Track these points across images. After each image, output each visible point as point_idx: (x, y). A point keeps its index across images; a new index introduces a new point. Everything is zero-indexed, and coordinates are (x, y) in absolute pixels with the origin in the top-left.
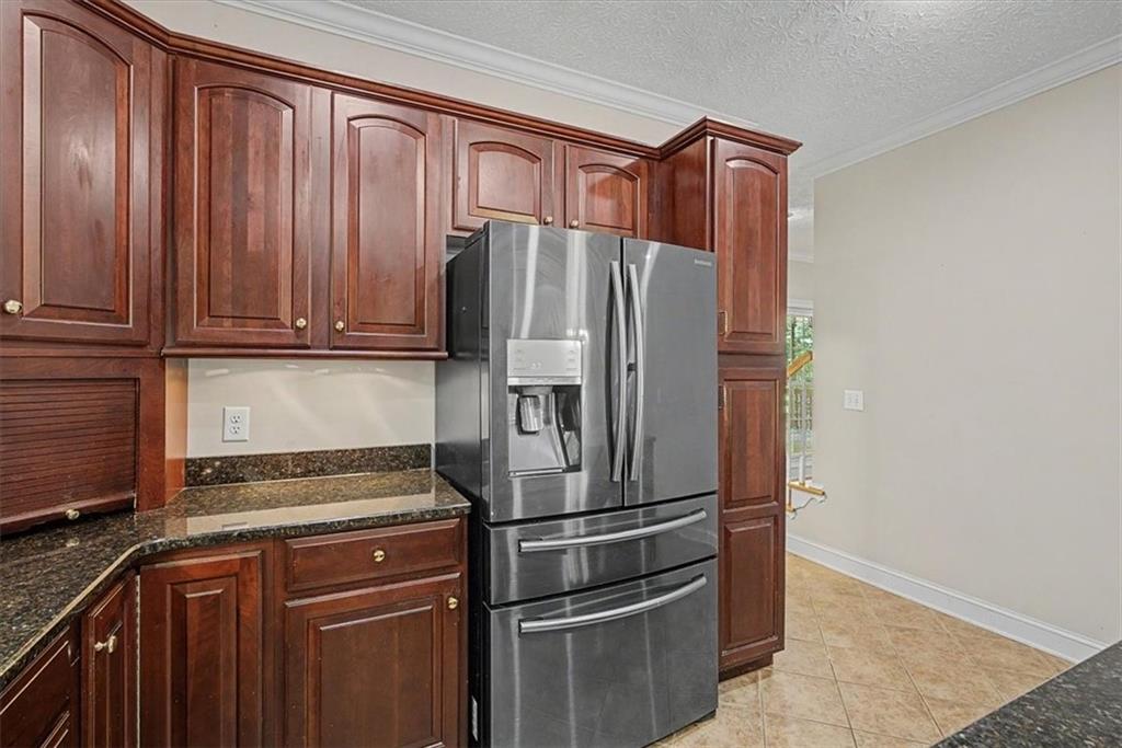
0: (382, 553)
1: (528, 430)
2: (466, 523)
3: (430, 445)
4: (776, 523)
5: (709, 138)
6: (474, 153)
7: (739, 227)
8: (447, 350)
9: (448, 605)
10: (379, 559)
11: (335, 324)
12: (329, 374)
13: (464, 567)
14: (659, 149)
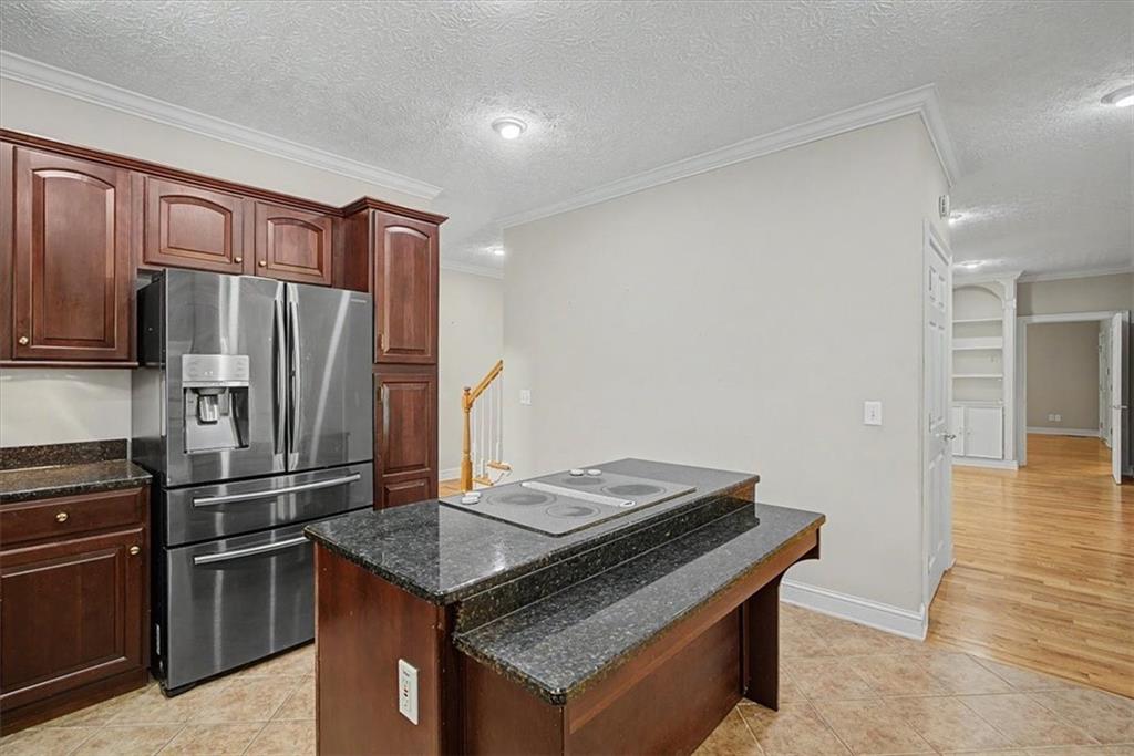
0: (64, 515)
1: (208, 420)
2: (148, 491)
3: (126, 441)
4: (429, 482)
5: (371, 210)
6: (164, 205)
7: (395, 274)
8: (138, 360)
9: (130, 552)
10: (62, 520)
11: (18, 339)
12: (12, 380)
13: (147, 524)
14: (341, 209)
